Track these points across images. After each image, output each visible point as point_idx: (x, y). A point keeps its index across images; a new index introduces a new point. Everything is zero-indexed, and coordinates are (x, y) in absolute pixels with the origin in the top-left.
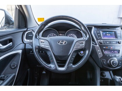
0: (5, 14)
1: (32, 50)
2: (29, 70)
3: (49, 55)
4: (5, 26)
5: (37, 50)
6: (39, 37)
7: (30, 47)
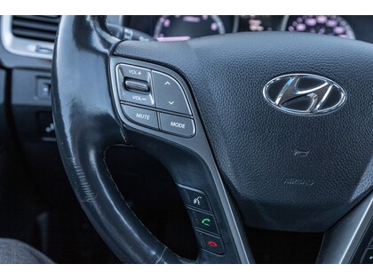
1: (46, 114)
2: (43, 217)
3: (194, 195)
5: (92, 157)
6: (104, 41)
7: (42, 97)
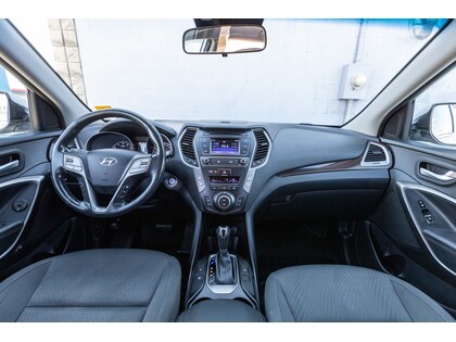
0: (10, 100)
4: (10, 125)
